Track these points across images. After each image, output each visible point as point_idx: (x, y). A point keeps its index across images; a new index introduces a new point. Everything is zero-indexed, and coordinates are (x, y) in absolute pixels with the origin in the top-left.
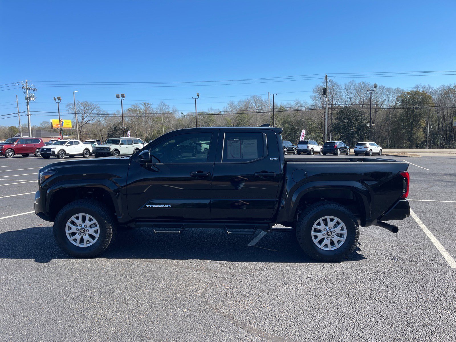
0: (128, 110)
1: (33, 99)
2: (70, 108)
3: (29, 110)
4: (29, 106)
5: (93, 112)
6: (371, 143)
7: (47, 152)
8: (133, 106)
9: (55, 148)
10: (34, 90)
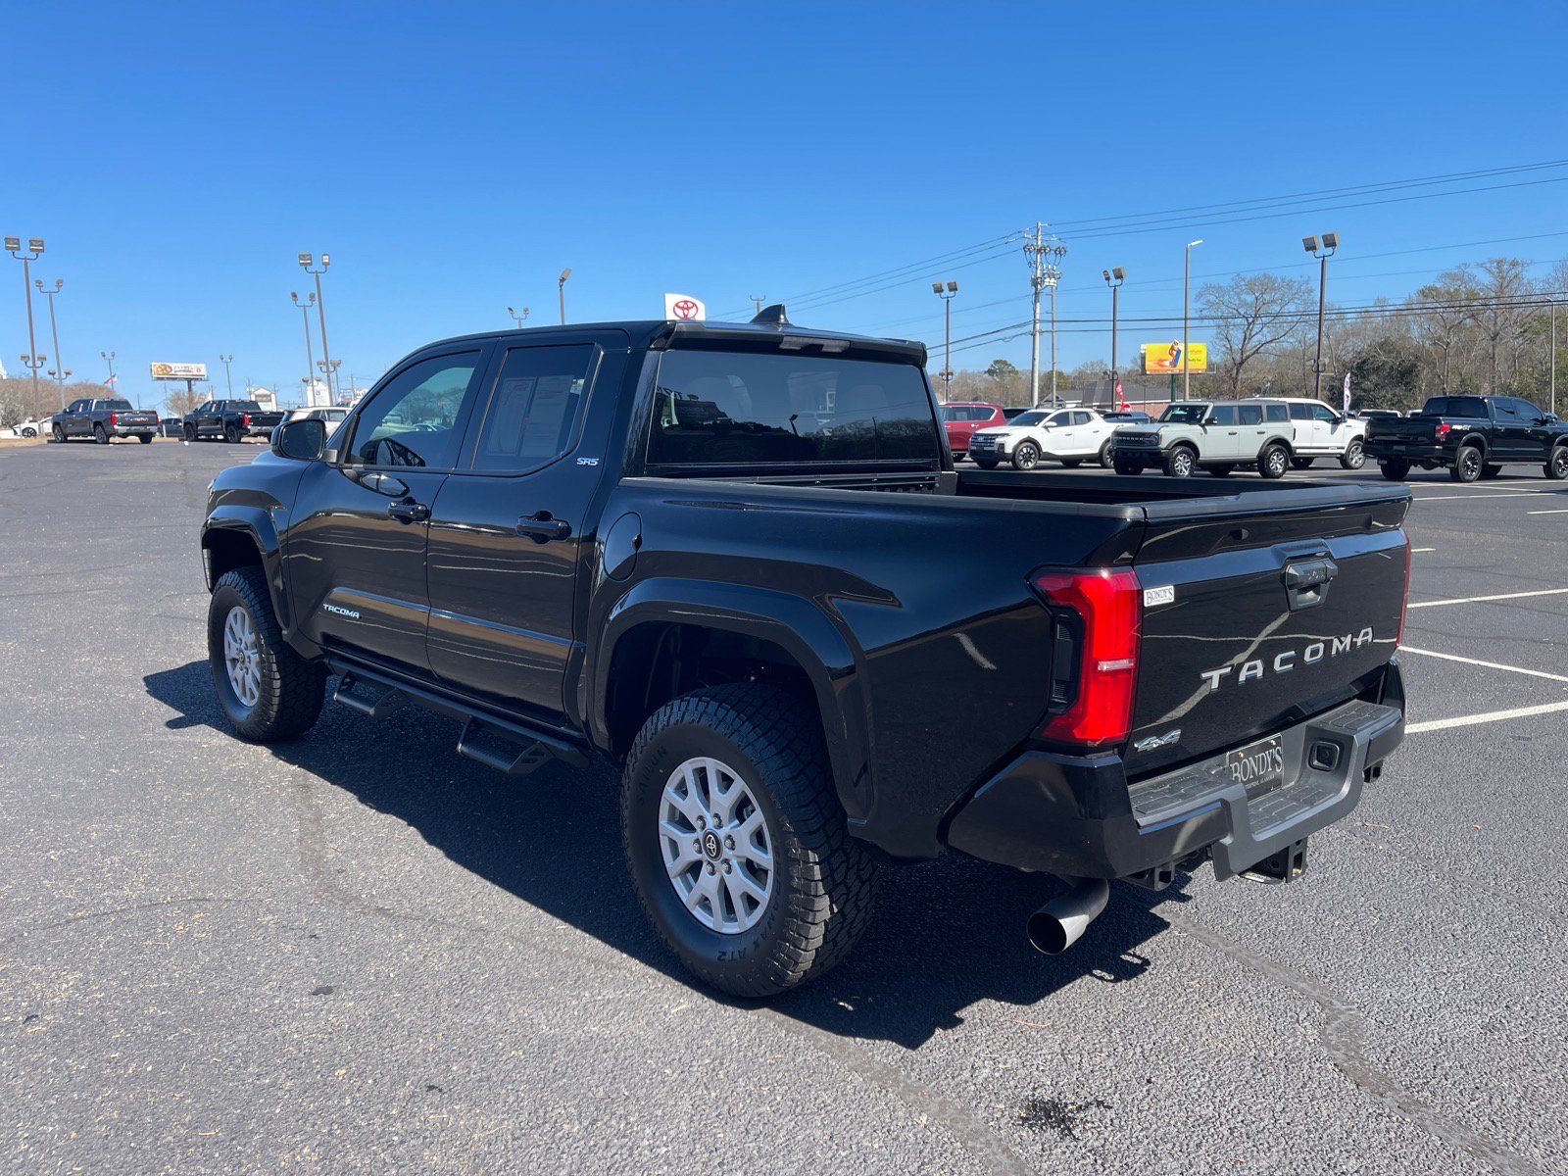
0: (1423, 292)
1: (1053, 280)
2: (1208, 301)
3: (1038, 317)
4: (1038, 304)
5: (1286, 309)
7: (985, 448)
8: (1447, 275)
9: (1008, 435)
10: (1059, 252)
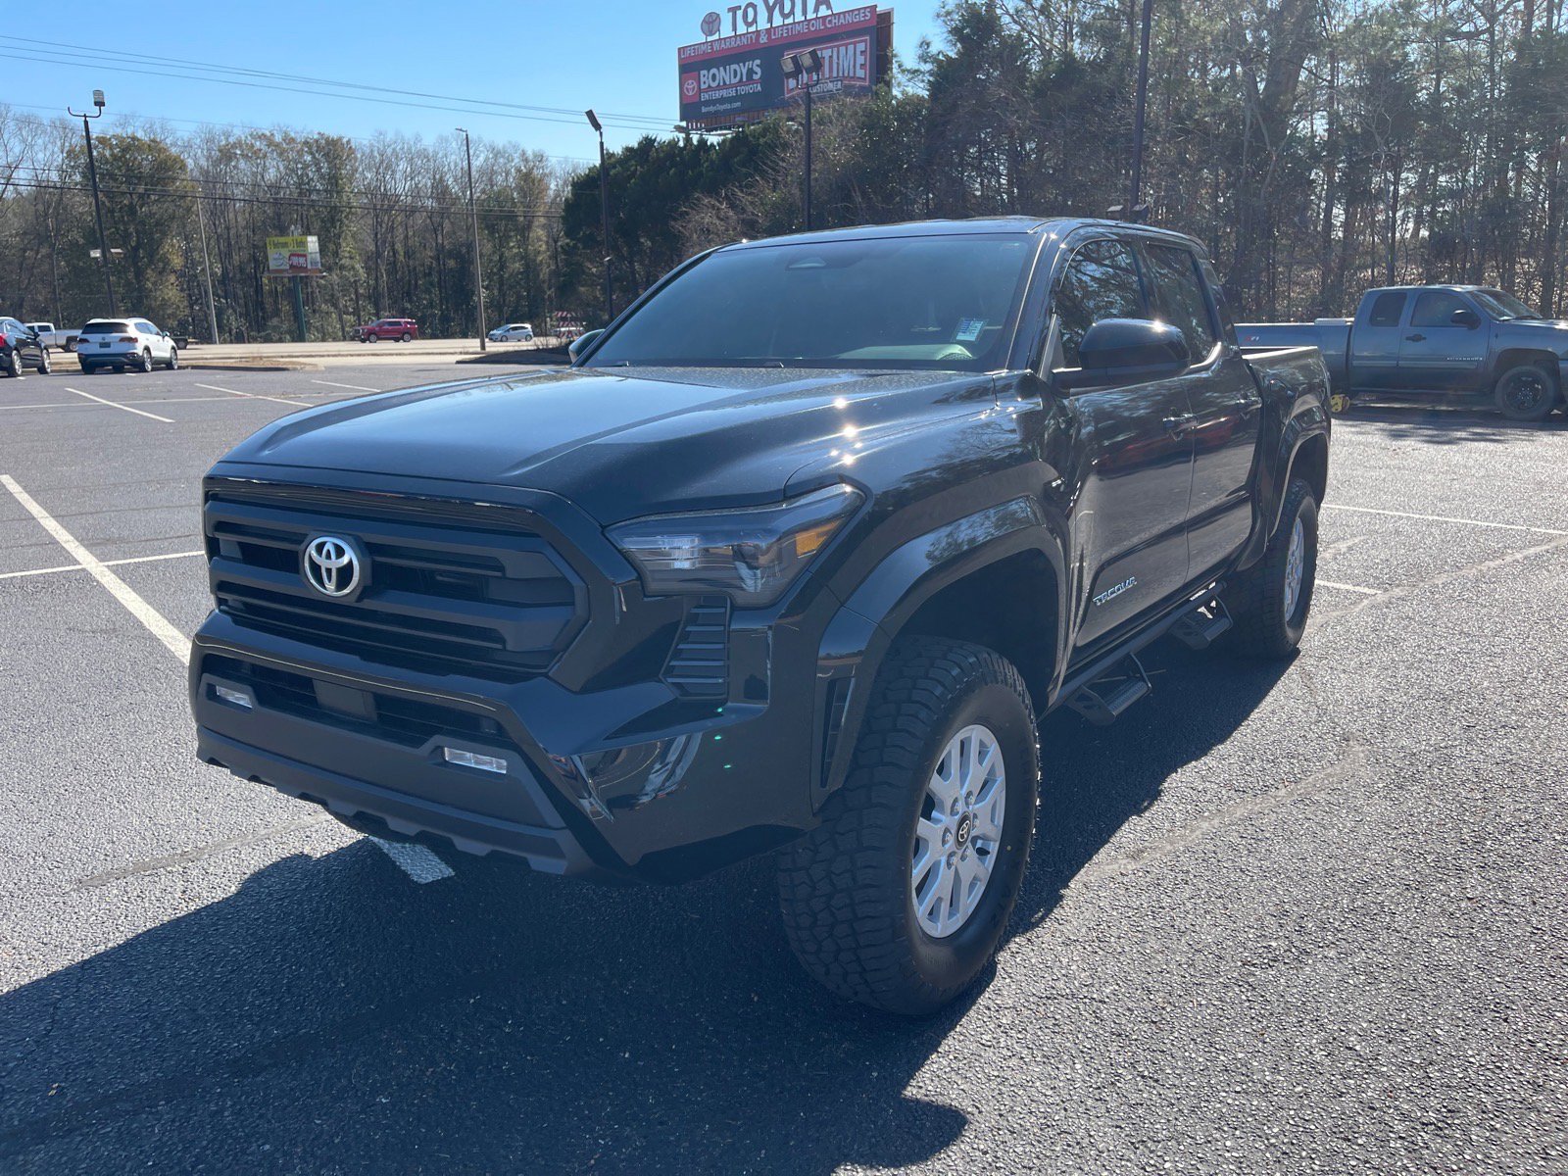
6: (139, 324)
